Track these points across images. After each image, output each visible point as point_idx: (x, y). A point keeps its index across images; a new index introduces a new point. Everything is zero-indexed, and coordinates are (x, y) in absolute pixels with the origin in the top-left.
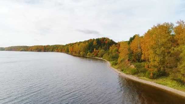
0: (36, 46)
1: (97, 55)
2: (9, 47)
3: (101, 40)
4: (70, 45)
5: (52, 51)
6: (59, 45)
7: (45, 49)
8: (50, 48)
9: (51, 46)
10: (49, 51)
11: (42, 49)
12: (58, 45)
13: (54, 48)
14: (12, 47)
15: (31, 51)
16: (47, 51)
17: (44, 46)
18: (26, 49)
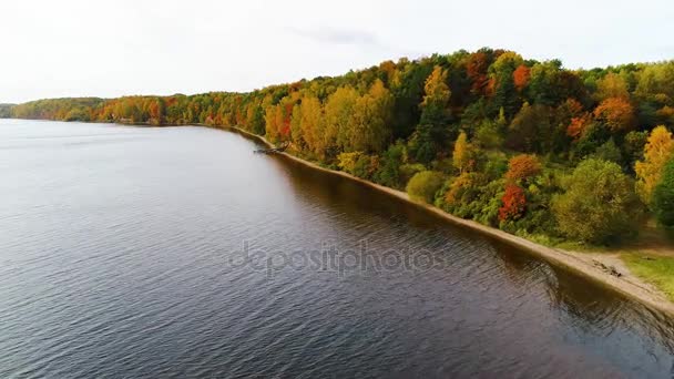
0: (131, 97)
1: (529, 212)
2: (30, 103)
3: (463, 67)
4: (269, 98)
5: (195, 121)
6: (225, 96)
7: (164, 113)
8: (185, 108)
9: (191, 98)
10: (182, 124)
11: (153, 114)
12: (216, 94)
13: (201, 110)
14: (40, 101)
15: (110, 119)
16: (174, 125)
17: (161, 99)
18: (89, 111)
